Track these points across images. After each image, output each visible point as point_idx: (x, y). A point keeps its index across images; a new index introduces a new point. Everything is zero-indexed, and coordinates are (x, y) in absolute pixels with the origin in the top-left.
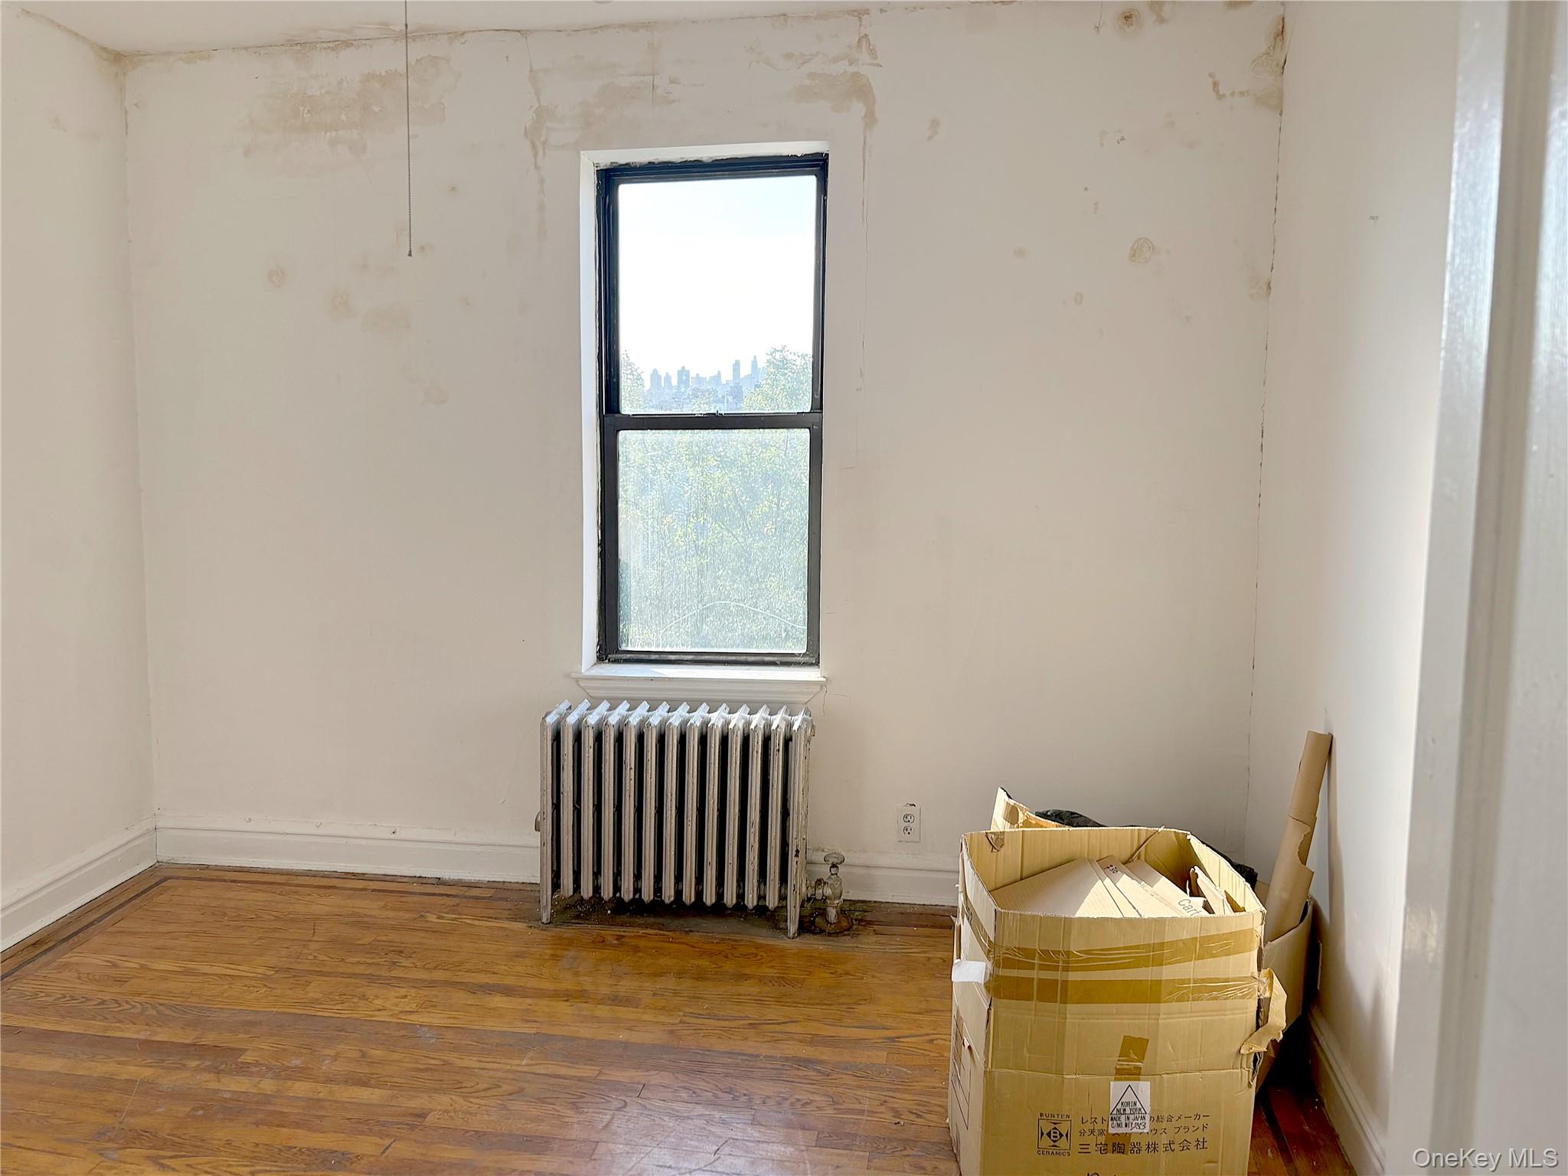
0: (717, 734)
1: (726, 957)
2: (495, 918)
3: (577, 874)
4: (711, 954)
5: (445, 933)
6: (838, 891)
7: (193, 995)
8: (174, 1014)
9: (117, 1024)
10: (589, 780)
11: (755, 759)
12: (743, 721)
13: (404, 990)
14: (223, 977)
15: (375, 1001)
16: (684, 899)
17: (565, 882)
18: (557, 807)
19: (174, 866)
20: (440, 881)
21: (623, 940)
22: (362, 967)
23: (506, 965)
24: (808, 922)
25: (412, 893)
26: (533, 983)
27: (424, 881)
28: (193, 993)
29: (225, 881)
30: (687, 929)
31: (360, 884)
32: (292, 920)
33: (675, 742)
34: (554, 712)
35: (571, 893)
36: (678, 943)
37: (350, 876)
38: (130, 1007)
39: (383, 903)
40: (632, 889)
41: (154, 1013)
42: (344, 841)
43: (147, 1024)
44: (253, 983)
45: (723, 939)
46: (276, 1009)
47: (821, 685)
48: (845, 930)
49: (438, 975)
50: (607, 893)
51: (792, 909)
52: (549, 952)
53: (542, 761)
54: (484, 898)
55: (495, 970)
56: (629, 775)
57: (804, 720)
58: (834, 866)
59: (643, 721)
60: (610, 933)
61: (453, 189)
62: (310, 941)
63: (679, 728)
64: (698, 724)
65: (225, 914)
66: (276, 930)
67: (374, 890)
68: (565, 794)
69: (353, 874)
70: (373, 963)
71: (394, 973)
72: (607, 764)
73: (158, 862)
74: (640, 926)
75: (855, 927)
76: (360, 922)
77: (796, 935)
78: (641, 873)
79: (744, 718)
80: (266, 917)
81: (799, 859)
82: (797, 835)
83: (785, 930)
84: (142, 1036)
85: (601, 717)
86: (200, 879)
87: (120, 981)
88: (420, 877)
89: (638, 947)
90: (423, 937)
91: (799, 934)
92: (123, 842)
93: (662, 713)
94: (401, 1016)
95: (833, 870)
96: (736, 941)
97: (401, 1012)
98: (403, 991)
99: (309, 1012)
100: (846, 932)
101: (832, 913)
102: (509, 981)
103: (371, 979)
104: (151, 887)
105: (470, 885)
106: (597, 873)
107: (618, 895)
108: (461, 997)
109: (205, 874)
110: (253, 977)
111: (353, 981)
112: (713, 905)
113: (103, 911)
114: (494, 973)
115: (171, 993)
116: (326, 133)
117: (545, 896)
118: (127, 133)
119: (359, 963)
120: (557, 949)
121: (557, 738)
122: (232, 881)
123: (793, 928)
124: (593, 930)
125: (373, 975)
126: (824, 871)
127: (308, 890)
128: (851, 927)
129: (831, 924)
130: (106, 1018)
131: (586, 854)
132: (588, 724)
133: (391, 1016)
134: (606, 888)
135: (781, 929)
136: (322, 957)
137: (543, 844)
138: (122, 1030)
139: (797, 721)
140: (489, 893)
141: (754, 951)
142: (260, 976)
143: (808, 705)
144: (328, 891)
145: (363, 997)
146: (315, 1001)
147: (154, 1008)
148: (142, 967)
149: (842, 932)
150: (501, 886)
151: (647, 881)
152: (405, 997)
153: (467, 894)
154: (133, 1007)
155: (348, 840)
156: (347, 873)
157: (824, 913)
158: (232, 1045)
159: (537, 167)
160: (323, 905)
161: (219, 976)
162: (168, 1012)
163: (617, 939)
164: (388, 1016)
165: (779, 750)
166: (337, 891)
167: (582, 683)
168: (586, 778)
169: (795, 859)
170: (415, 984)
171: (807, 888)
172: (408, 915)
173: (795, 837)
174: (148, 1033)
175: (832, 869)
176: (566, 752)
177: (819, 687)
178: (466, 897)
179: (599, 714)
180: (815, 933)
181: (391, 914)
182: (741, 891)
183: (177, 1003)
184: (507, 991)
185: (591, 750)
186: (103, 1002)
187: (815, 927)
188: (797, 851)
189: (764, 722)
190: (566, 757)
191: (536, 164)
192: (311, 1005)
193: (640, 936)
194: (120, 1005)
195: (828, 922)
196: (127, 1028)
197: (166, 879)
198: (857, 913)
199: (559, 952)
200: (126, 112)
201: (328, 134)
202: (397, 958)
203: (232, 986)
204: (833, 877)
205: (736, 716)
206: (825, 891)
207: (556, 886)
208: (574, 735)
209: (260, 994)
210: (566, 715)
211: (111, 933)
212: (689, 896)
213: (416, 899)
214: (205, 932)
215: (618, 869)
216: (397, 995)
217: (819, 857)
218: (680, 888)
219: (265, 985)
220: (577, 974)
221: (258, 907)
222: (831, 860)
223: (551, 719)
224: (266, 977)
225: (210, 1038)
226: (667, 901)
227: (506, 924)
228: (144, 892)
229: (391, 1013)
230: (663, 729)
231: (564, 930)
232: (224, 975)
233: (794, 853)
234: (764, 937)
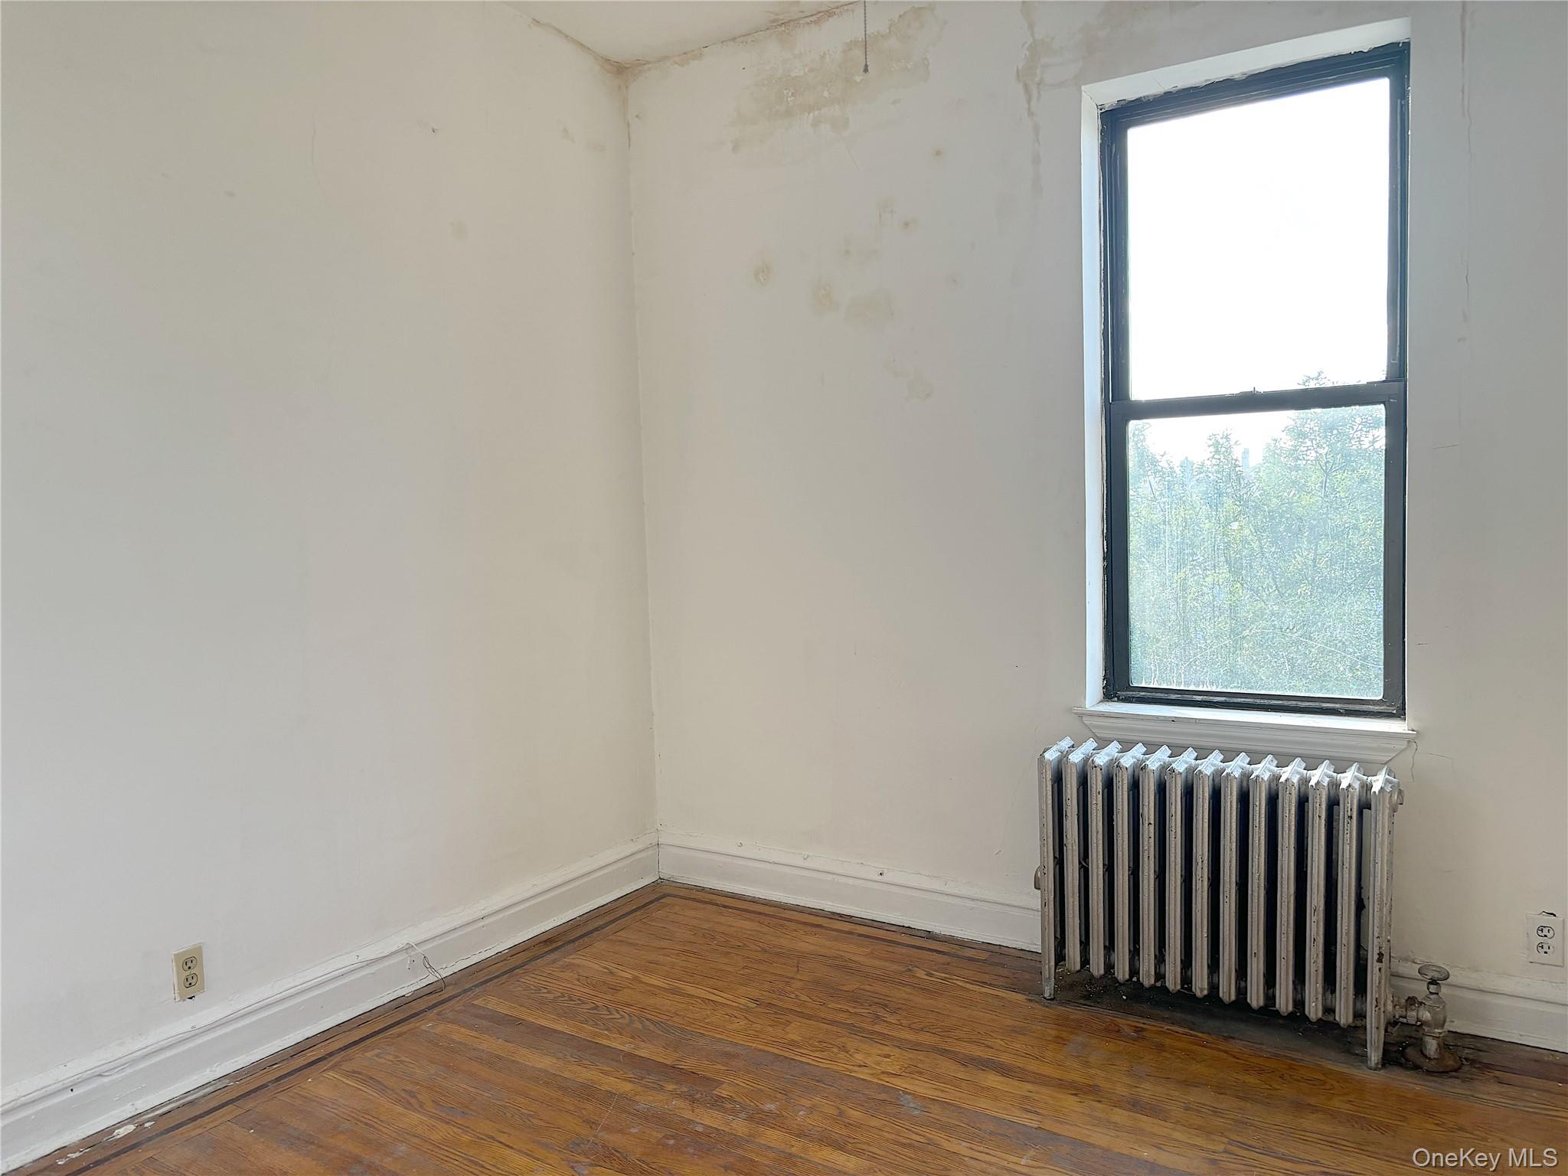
0: (1263, 789)
1: (1281, 1077)
2: (990, 985)
3: (1085, 944)
4: (1261, 1071)
5: (935, 992)
6: (1441, 1016)
7: (678, 1015)
8: (659, 1032)
9: (606, 1032)
10: (1097, 832)
11: (1316, 825)
12: (1298, 776)
13: (887, 1048)
14: (707, 1001)
15: (856, 1055)
16: (1221, 995)
17: (1071, 953)
18: (1060, 862)
19: (674, 884)
20: (930, 935)
21: (1144, 1033)
22: (844, 1015)
23: (1002, 1040)
24: (1395, 1052)
25: (899, 944)
26: (1033, 1066)
27: (913, 933)
28: (678, 1012)
29: (717, 905)
30: (1226, 1035)
31: (847, 927)
32: (778, 954)
33: (1207, 795)
34: (1055, 748)
35: (1078, 967)
36: (1211, 1048)
37: (837, 917)
38: (619, 1016)
39: (869, 950)
40: (1153, 973)
41: (640, 1026)
42: (830, 877)
43: (633, 1037)
44: (735, 1013)
45: (1277, 1055)
46: (754, 1045)
47: (1410, 740)
48: (1452, 1071)
49: (925, 1038)
50: (1122, 972)
51: (1374, 1030)
52: (1054, 1033)
53: (1040, 806)
54: (978, 961)
55: (989, 1044)
56: (1148, 832)
57: (1387, 781)
58: (1433, 982)
59: (1163, 767)
60: (1126, 1023)
61: (938, 153)
62: (793, 978)
63: (1211, 778)
64: (1237, 774)
65: (713, 938)
66: (759, 961)
67: (860, 935)
68: (1070, 847)
69: (840, 915)
70: (856, 1013)
71: (877, 1028)
72: (1120, 816)
73: (660, 878)
74: (1164, 1019)
75: (1466, 1068)
76: (844, 966)
77: (1380, 1066)
78: (1164, 956)
79: (1298, 773)
80: (753, 947)
81: (1383, 965)
82: (1380, 933)
83: (1363, 1058)
84: (626, 1048)
85: (1111, 758)
86: (694, 900)
87: (615, 989)
88: (908, 927)
89: (1163, 1046)
90: (911, 994)
91: (1383, 1065)
92: (628, 853)
93: (1188, 760)
94: (883, 1077)
95: (1433, 988)
96: (1294, 1060)
97: (883, 1073)
98: (886, 1050)
99: (787, 1054)
100: (1454, 1074)
101: (1432, 1046)
102: (1004, 1058)
103: (854, 1030)
104: (651, 902)
105: (962, 944)
106: (1110, 947)
107: (1135, 979)
108: (948, 1067)
109: (700, 895)
110: (735, 1007)
111: (835, 1029)
112: (1261, 1008)
113: (608, 919)
114: (988, 1047)
115: (657, 1008)
116: (809, 114)
117: (1047, 967)
118: (629, 146)
119: (841, 1010)
120: (1064, 1031)
121: (1058, 779)
122: (725, 907)
123: (1374, 1056)
124: (1107, 1016)
125: (854, 1026)
126: (1420, 989)
127: (793, 925)
128: (1460, 1068)
129: (1430, 1059)
130: (597, 1024)
131: (1095, 922)
132: (1096, 764)
133: (872, 1074)
134: (1121, 966)
135: (1357, 1055)
136: (804, 998)
137: (1044, 904)
138: (608, 1038)
139: (1378, 783)
140: (984, 956)
141: (1322, 1078)
142: (742, 1007)
143: (1390, 764)
144: (814, 929)
145: (843, 1048)
146: (793, 1044)
147: (641, 1022)
148: (636, 978)
149: (1447, 1072)
150: (996, 949)
151: (1172, 965)
152: (888, 1056)
153: (959, 953)
154: (623, 1017)
155: (835, 876)
156: (833, 913)
157: (1419, 1044)
158: (709, 1075)
159: (1031, 114)
160: (808, 943)
161: (704, 1000)
162: (652, 1027)
163: (1135, 1031)
164: (869, 1074)
165: (1351, 817)
166: (823, 931)
167: (1087, 721)
168: (1094, 829)
169: (1377, 965)
170: (902, 1045)
171: (1394, 1007)
172: (895, 967)
173: (1376, 935)
174: (633, 1046)
175: (1431, 986)
176: (1069, 797)
177: (1406, 742)
178: (958, 956)
179: (1108, 755)
180: (1407, 1068)
181: (877, 963)
182: (1299, 996)
183: (661, 1020)
184: (1004, 1071)
185: (1100, 797)
186: (596, 1008)
187: (1407, 1060)
188: (1381, 955)
189: (1328, 779)
190: (1069, 802)
191: (1029, 109)
192: (790, 1047)
193: (1165, 1033)
194: (611, 1014)
195: (1426, 1056)
196: (614, 1038)
197: (663, 897)
198: (1467, 1051)
199: (1064, 1035)
200: (629, 125)
201: (811, 114)
202: (881, 1012)
203: (715, 1013)
204: (1432, 997)
205: (1288, 769)
206: (1421, 1013)
207: (1060, 957)
208: (1079, 778)
209: (740, 1026)
210: (1068, 753)
211: (612, 940)
212: (1227, 991)
213: (904, 950)
214: (694, 953)
215: (1134, 947)
216: (879, 1052)
217: (1412, 970)
218: (1215, 980)
219: (745, 1017)
220: (1087, 1064)
221: (745, 936)
222: (1431, 974)
223: (1051, 755)
224: (747, 1010)
225: (688, 1064)
226: (1199, 994)
227: (1001, 993)
228: (644, 906)
229: (871, 1072)
230: (1190, 777)
231: (1070, 1010)
232: (708, 999)
233: (1376, 957)
234: (1334, 1063)
